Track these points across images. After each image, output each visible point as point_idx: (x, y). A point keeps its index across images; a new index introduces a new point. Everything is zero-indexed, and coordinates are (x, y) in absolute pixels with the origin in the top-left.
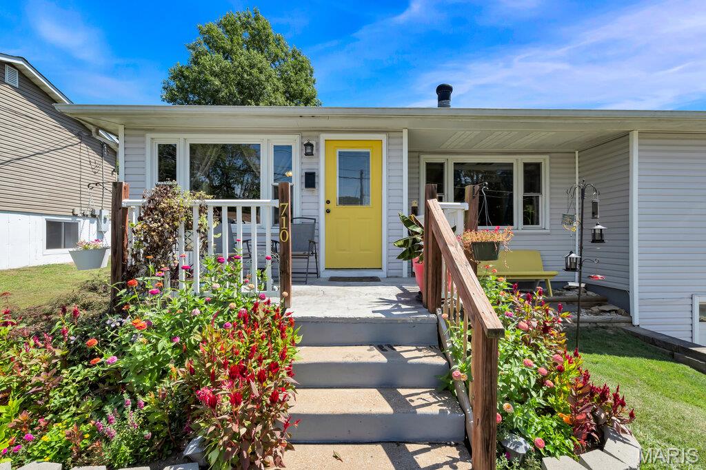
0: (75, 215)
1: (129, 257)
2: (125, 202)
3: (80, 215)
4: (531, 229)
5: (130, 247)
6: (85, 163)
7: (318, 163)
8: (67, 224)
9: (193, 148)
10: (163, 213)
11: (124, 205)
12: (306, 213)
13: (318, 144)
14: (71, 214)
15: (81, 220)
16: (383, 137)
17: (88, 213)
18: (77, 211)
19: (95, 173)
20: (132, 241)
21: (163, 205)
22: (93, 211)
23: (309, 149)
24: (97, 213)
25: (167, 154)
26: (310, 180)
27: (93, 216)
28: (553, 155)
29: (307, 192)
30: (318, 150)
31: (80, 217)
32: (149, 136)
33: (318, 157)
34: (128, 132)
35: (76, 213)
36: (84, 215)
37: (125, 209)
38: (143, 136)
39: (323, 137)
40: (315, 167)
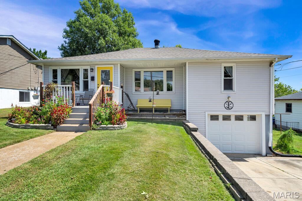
0: (29, 90)
1: (43, 97)
2: (43, 86)
3: (30, 89)
4: (170, 92)
5: (43, 95)
6: (32, 70)
7: (95, 74)
8: (26, 93)
9: (62, 70)
10: (49, 88)
11: (42, 87)
12: (92, 88)
13: (95, 68)
14: (27, 89)
15: (31, 91)
16: (113, 66)
17: (33, 89)
18: (29, 88)
19: (36, 73)
20: (44, 93)
21: (49, 87)
22: (35, 88)
23: (92, 70)
24: (36, 89)
25: (55, 72)
26: (93, 79)
27: (35, 90)
28: (176, 68)
29: (92, 82)
30: (95, 70)
31: (30, 90)
32: (50, 67)
33: (95, 72)
34: (45, 66)
35: (29, 89)
36: (32, 90)
37: (43, 87)
38: (49, 67)
39: (96, 66)
40: (94, 75)
